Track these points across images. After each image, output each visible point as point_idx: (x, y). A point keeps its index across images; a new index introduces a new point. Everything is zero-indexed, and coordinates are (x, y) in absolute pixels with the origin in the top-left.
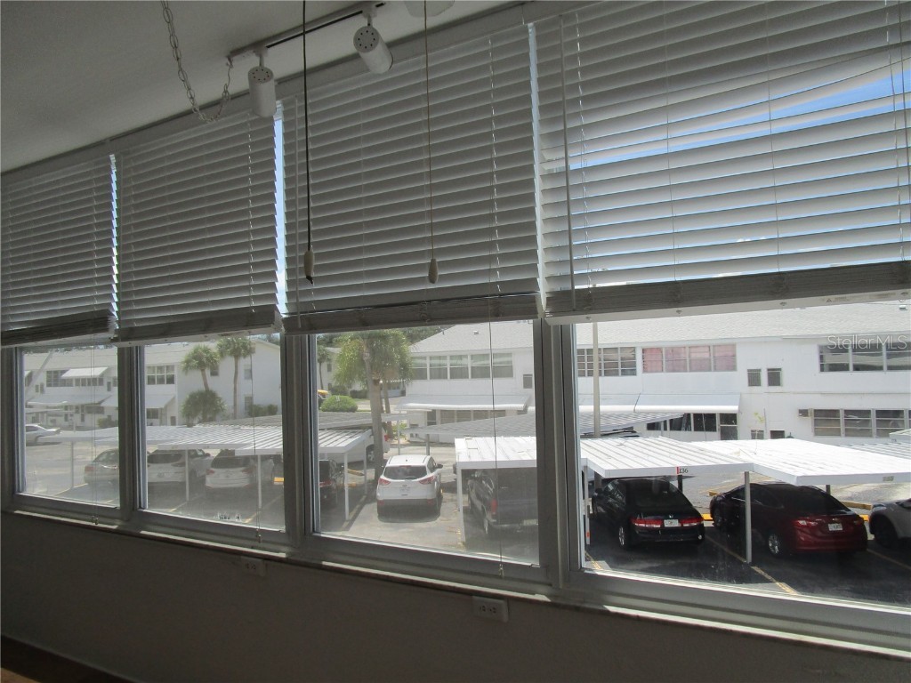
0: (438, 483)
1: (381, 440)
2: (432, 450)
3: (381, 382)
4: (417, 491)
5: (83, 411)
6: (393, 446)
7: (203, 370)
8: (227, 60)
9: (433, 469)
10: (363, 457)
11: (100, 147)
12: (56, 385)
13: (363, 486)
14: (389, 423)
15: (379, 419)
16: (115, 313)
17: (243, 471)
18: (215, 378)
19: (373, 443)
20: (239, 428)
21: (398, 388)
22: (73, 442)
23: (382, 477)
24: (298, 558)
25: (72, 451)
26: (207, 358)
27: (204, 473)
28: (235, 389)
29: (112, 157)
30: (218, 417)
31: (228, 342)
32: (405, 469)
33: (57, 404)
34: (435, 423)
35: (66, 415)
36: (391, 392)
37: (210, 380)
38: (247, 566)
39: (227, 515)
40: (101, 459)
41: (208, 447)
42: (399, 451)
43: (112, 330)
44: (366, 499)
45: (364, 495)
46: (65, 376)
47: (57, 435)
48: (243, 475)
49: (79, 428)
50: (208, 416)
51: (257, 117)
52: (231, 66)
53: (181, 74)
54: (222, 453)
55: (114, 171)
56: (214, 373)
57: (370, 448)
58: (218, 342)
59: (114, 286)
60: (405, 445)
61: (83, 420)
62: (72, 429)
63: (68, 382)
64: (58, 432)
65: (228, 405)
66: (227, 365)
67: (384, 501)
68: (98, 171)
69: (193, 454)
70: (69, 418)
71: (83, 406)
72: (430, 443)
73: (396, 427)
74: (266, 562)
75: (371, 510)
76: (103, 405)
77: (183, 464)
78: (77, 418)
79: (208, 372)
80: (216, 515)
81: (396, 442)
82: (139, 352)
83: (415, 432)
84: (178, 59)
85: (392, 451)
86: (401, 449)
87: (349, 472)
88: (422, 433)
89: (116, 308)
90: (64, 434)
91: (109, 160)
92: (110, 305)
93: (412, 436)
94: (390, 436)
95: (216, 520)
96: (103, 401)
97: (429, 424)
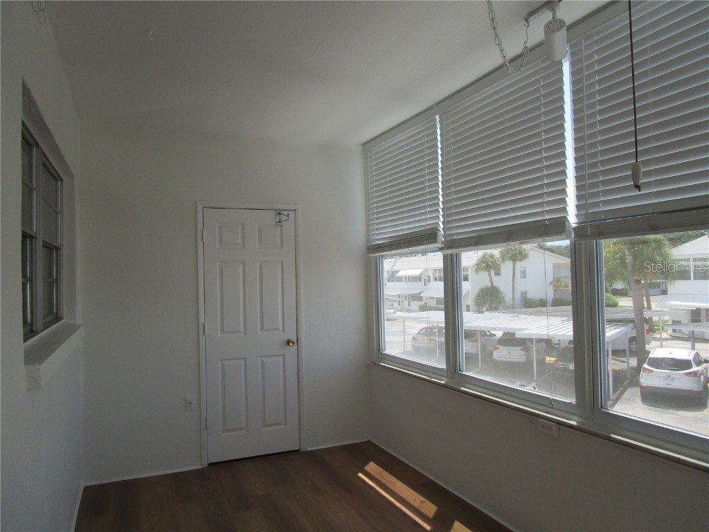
0: (704, 377)
1: (643, 333)
2: (698, 345)
3: (643, 281)
4: (680, 381)
5: (409, 299)
6: (655, 339)
7: (489, 271)
8: (525, 22)
9: (699, 363)
10: (626, 347)
11: (428, 112)
12: (393, 281)
13: (625, 371)
14: (651, 319)
15: (642, 314)
16: (441, 230)
17: (521, 350)
18: (497, 277)
19: (635, 335)
20: (517, 316)
21: (659, 287)
22: (404, 320)
23: (646, 366)
24: (586, 427)
25: (404, 325)
26: (492, 262)
27: (491, 349)
28: (513, 285)
29: (437, 117)
30: (500, 307)
31: (508, 249)
32: (669, 360)
33: (394, 294)
34: (699, 321)
35: (399, 301)
36: (651, 291)
37: (495, 278)
38: (543, 426)
39: (526, 384)
40: (422, 332)
41: (495, 329)
42: (661, 344)
43: (439, 242)
44: (629, 383)
45: (627, 380)
46: (398, 274)
47: (394, 315)
48: (522, 353)
49: (408, 311)
50: (494, 306)
51: (550, 62)
52: (528, 26)
53: (496, 39)
54: (505, 334)
55: (438, 127)
56: (498, 274)
57: (632, 340)
58: (499, 250)
59: (440, 210)
60: (667, 339)
61: (409, 305)
62: (403, 311)
63: (400, 279)
64: (395, 312)
65: (508, 297)
66: (507, 267)
67: (647, 387)
68: (427, 129)
69: (483, 333)
70: (401, 303)
71: (409, 295)
72: (694, 339)
73: (657, 322)
74: (558, 425)
75: (633, 393)
76: (421, 295)
77: (476, 341)
78: (406, 303)
79: (493, 273)
80: (517, 383)
81: (658, 336)
82: (458, 256)
83: (678, 328)
84: (495, 28)
85: (654, 343)
86: (663, 343)
87: (613, 359)
88: (686, 330)
89: (442, 226)
90: (399, 314)
91: (435, 119)
92: (438, 223)
93: (674, 331)
94: (652, 330)
95: (516, 386)
96: (421, 292)
97: (693, 321)
